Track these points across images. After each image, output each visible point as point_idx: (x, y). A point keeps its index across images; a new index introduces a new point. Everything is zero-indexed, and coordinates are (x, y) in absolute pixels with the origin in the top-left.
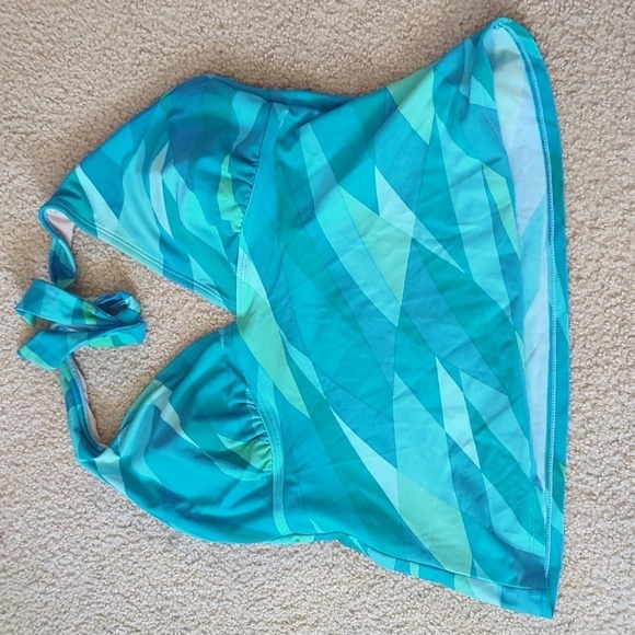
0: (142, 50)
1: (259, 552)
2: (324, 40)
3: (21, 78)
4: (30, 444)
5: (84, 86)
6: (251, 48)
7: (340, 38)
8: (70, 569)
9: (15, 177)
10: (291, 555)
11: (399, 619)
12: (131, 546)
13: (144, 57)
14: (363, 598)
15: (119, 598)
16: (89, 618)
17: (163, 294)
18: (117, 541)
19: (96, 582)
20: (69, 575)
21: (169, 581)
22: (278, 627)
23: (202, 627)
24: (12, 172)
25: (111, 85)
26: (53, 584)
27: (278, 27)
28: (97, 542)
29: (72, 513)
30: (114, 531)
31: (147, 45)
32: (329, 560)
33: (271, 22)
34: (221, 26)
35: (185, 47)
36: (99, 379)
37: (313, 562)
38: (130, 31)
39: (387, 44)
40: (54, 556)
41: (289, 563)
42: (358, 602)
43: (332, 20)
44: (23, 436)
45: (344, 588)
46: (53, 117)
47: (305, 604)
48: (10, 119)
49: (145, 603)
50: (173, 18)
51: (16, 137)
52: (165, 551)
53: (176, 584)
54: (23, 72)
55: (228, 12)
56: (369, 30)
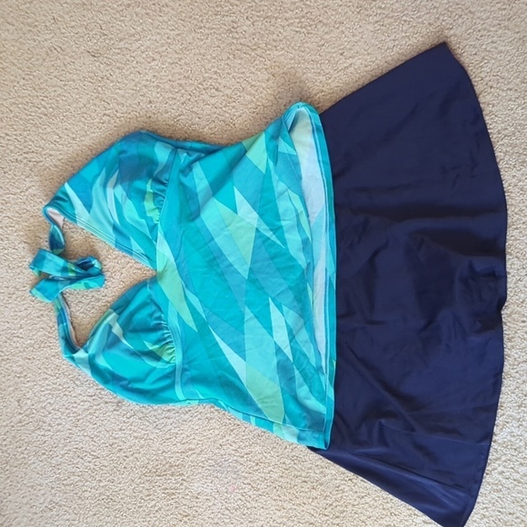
0: (105, 114)
1: (168, 411)
2: (209, 112)
3: (34, 129)
4: (37, 346)
5: (70, 134)
6: (167, 115)
7: (218, 112)
8: (59, 421)
9: (30, 187)
10: (187, 412)
11: (247, 450)
12: (95, 407)
13: (106, 118)
14: (227, 438)
15: (87, 438)
16: (69, 450)
17: (115, 258)
18: (87, 405)
19: (74, 429)
20: (59, 425)
21: (117, 428)
22: (179, 455)
23: (136, 455)
24: (28, 185)
25: (87, 135)
26: (49, 430)
27: (183, 104)
28: (75, 405)
29: (61, 388)
30: (85, 399)
31: (107, 112)
32: (208, 415)
33: (178, 101)
34: (150, 102)
35: (130, 113)
36: (78, 308)
37: (199, 416)
38: (98, 103)
39: (244, 116)
40: (50, 413)
41: (186, 417)
42: (224, 440)
43: (213, 101)
44: (33, 342)
45: (217, 432)
46: (52, 152)
47: (195, 441)
48: (27, 153)
49: (102, 441)
50: (123, 97)
51: (31, 164)
52: (115, 410)
53: (121, 430)
54: (35, 125)
55: (154, 94)
56: (233, 107)
